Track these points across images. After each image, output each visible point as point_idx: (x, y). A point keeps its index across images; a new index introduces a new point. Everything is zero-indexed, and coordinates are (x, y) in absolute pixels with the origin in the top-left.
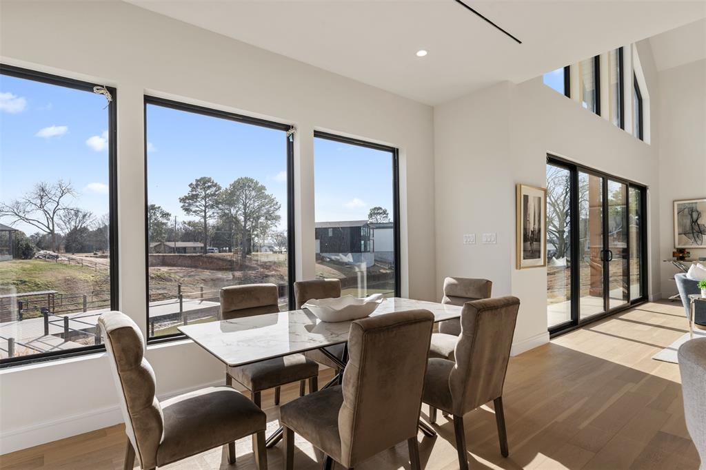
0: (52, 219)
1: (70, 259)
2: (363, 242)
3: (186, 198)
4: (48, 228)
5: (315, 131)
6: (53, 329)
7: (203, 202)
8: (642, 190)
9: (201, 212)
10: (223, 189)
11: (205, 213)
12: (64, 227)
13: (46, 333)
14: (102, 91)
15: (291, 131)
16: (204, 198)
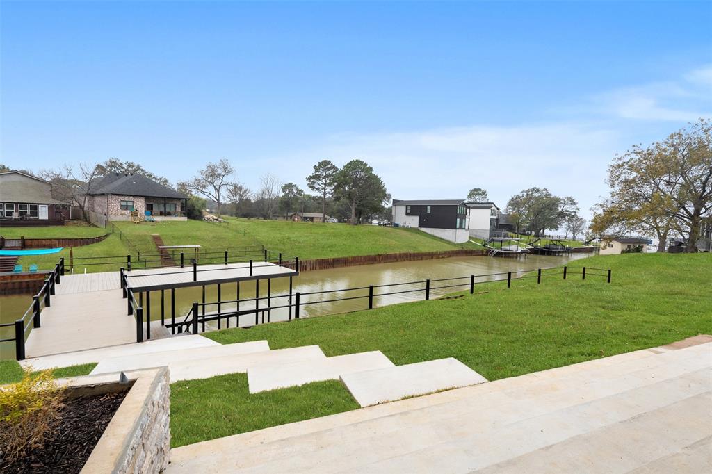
0: (218, 191)
2: (458, 220)
3: (311, 177)
4: (215, 198)
7: (324, 181)
9: (322, 189)
10: (339, 170)
11: (325, 190)
16: (324, 178)
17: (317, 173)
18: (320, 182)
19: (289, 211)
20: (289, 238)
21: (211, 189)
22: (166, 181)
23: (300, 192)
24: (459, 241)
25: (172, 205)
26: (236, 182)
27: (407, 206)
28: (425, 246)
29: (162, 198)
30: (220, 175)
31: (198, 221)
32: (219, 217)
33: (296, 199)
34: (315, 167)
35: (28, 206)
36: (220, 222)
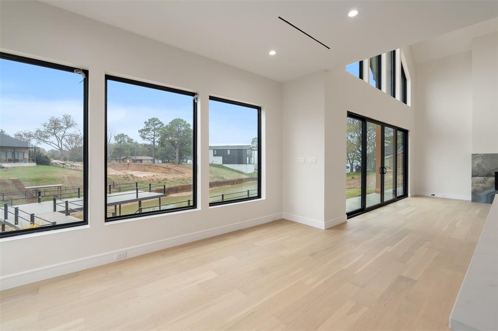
0: (61, 141)
1: (71, 166)
2: (248, 158)
3: (143, 130)
4: (59, 147)
5: (210, 96)
6: (59, 208)
7: (153, 133)
8: (405, 132)
9: (152, 139)
10: (165, 125)
11: (154, 140)
12: (68, 146)
13: (55, 210)
14: (80, 72)
15: (196, 96)
16: (153, 131)
17: (148, 127)
18: (150, 134)
19: (121, 155)
20: (132, 175)
21: (53, 139)
23: (130, 140)
24: (249, 172)
25: (20, 154)
27: (214, 150)
28: (229, 176)
29: (10, 147)
30: (62, 127)
31: (46, 166)
33: (127, 146)
34: (145, 122)
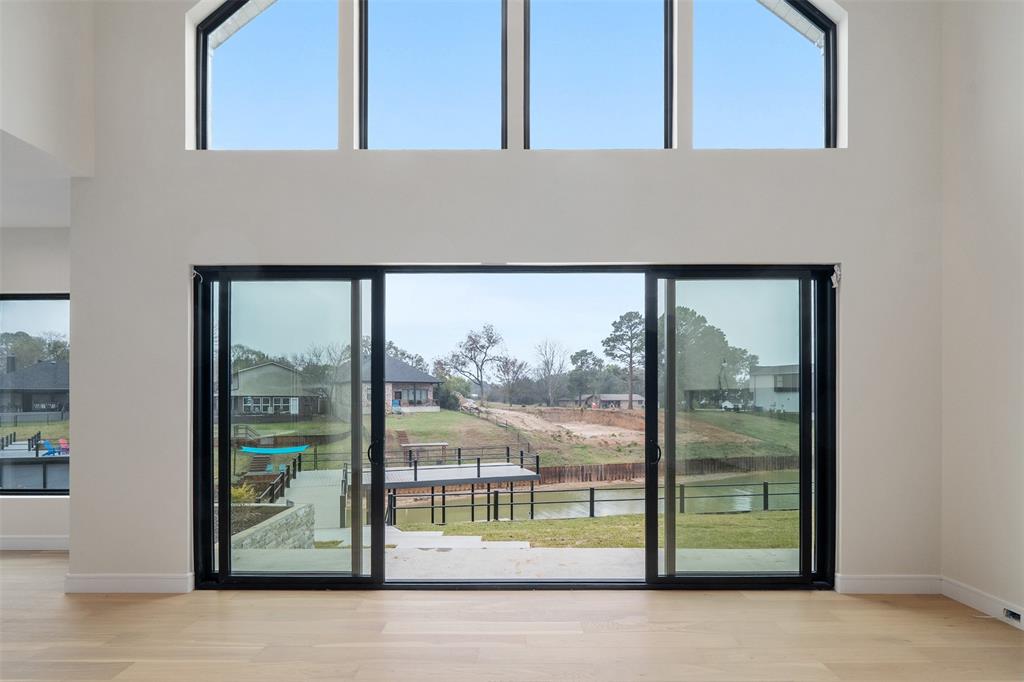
3: (609, 340)
4: (478, 379)
7: (629, 345)
9: (627, 356)
11: (631, 358)
16: (630, 339)
17: (618, 333)
18: (623, 347)
19: (582, 393)
21: (472, 367)
22: (420, 360)
23: (598, 362)
25: (424, 392)
26: (505, 354)
27: (775, 377)
29: (411, 383)
30: (483, 347)
31: (453, 412)
32: (482, 405)
33: (593, 373)
34: (614, 324)
35: (261, 400)
36: (480, 412)
